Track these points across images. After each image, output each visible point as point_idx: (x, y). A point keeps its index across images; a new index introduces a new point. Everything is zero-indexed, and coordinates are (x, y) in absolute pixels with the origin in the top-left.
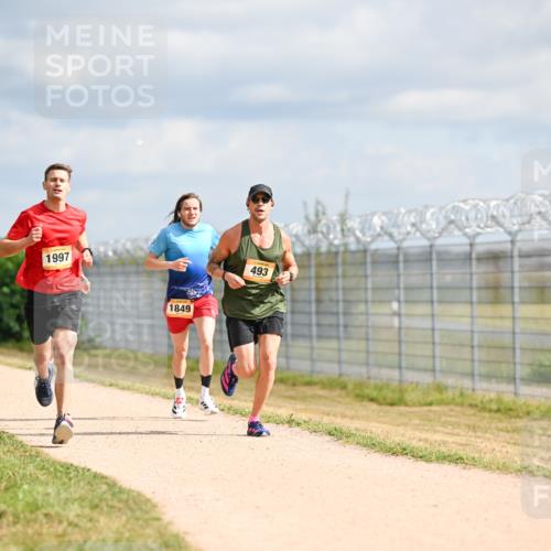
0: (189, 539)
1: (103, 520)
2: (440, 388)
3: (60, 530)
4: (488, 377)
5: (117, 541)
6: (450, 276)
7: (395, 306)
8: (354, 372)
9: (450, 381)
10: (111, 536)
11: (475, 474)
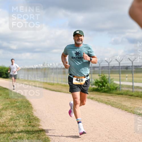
0: (29, 101)
1: (19, 99)
2: (58, 83)
3: (15, 100)
4: (63, 82)
5: (21, 101)
6: (59, 71)
7: (53, 74)
8: (48, 81)
9: (59, 82)
10: (20, 100)
11: (62, 93)
